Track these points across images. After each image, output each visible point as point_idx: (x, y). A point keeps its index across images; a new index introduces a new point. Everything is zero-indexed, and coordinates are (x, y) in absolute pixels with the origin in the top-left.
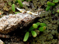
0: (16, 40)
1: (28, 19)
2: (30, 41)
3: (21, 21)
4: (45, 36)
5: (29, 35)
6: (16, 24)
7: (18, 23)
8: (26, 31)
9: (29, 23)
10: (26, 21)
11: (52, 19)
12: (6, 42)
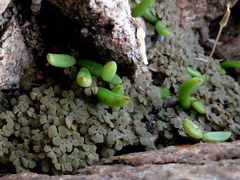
0: (31, 39)
1: (125, 39)
2: (48, 80)
3: (110, 20)
4: (91, 115)
5: (70, 68)
6: (95, 6)
7: (99, 14)
8: (77, 53)
9: (113, 48)
10: (115, 35)
11: (145, 117)
12: (14, 10)
